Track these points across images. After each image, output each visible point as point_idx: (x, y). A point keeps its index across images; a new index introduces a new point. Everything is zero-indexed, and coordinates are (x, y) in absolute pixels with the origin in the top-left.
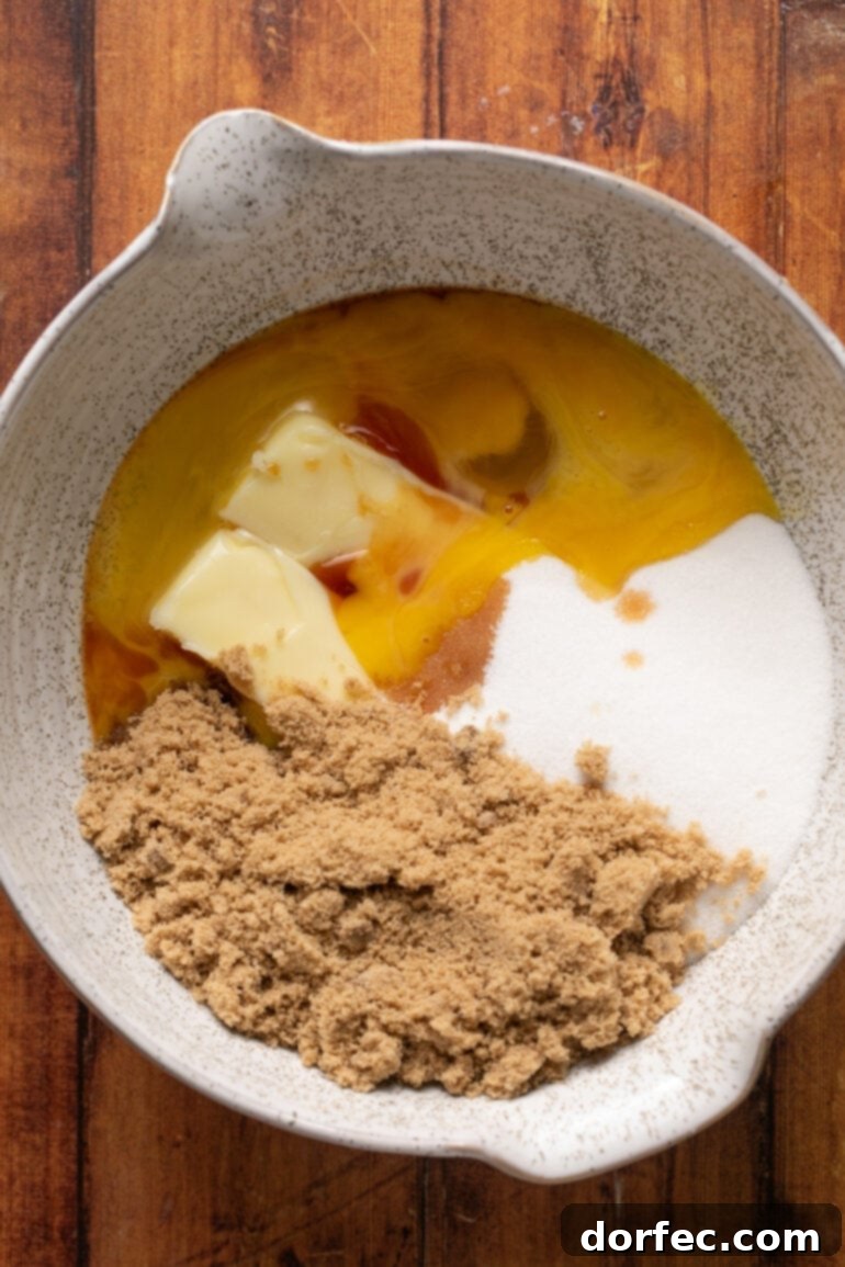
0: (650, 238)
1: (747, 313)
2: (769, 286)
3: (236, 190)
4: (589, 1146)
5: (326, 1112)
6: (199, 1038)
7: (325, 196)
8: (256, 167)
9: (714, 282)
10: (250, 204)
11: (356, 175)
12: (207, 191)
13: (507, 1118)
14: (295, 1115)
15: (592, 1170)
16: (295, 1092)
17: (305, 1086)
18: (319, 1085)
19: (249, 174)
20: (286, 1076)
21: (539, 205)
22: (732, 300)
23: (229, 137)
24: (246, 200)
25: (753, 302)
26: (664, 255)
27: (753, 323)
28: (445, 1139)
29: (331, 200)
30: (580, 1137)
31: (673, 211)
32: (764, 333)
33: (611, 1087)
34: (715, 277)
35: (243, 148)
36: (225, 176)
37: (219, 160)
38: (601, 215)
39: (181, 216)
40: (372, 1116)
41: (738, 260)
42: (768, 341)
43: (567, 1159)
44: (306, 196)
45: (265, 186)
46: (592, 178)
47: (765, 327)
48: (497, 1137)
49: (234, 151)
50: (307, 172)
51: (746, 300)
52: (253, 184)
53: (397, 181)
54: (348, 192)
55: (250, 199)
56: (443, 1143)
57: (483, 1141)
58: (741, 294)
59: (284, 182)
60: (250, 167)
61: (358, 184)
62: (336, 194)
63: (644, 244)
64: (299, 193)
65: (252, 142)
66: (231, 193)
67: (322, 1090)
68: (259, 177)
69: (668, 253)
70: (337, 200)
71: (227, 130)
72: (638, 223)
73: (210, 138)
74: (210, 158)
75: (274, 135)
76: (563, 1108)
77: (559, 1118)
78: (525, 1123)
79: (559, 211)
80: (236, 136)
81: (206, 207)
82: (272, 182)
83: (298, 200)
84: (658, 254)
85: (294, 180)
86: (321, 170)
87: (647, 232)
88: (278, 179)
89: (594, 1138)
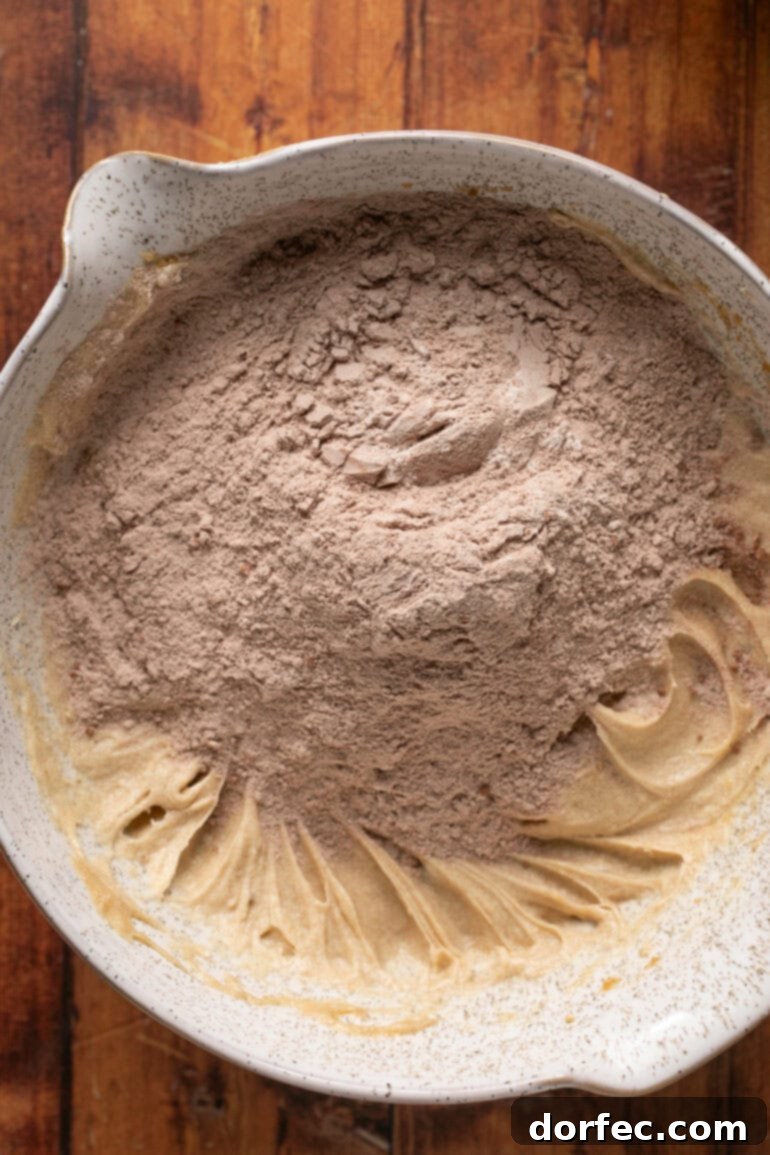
0: (530, 184)
1: (637, 234)
2: (651, 204)
3: (131, 231)
4: (672, 1050)
5: (417, 1077)
6: (283, 1035)
7: (215, 217)
8: (144, 206)
9: (599, 212)
10: (146, 241)
11: (239, 191)
12: (103, 239)
13: (589, 1042)
14: (389, 1085)
15: (680, 1072)
16: (384, 1064)
17: (392, 1056)
18: (406, 1052)
19: (139, 213)
20: (373, 1050)
21: (418, 178)
22: (619, 225)
23: (111, 183)
24: (141, 239)
25: (639, 222)
26: (546, 197)
27: (645, 241)
28: (534, 1076)
29: (222, 220)
30: (661, 1043)
31: (544, 155)
32: (657, 248)
33: (680, 989)
34: (598, 207)
35: (128, 190)
36: (116, 221)
37: (108, 208)
38: (478, 174)
39: (85, 268)
40: (461, 1071)
41: (617, 186)
42: (663, 255)
43: (654, 1067)
44: (198, 221)
45: (157, 221)
46: (461, 142)
47: (657, 243)
48: (584, 1062)
49: (120, 196)
50: (192, 199)
51: (633, 222)
52: (145, 222)
53: (279, 188)
54: (236, 208)
55: (145, 236)
56: (534, 1081)
57: (572, 1070)
58: (628, 217)
59: (173, 213)
60: (138, 207)
61: (243, 199)
62: (225, 213)
63: (525, 191)
64: (190, 220)
65: (135, 184)
66: (128, 236)
67: (409, 1056)
68: (149, 214)
69: (549, 195)
70: (227, 218)
71: (109, 177)
72: (515, 174)
73: (95, 189)
74: (98, 207)
75: (154, 172)
76: (639, 1020)
77: (638, 1030)
78: (607, 1042)
79: (437, 180)
80: (118, 181)
81: (106, 254)
82: (163, 216)
83: (192, 227)
84: (540, 197)
85: (183, 209)
86: (205, 194)
87: (526, 180)
88: (167, 212)
89: (675, 1041)
